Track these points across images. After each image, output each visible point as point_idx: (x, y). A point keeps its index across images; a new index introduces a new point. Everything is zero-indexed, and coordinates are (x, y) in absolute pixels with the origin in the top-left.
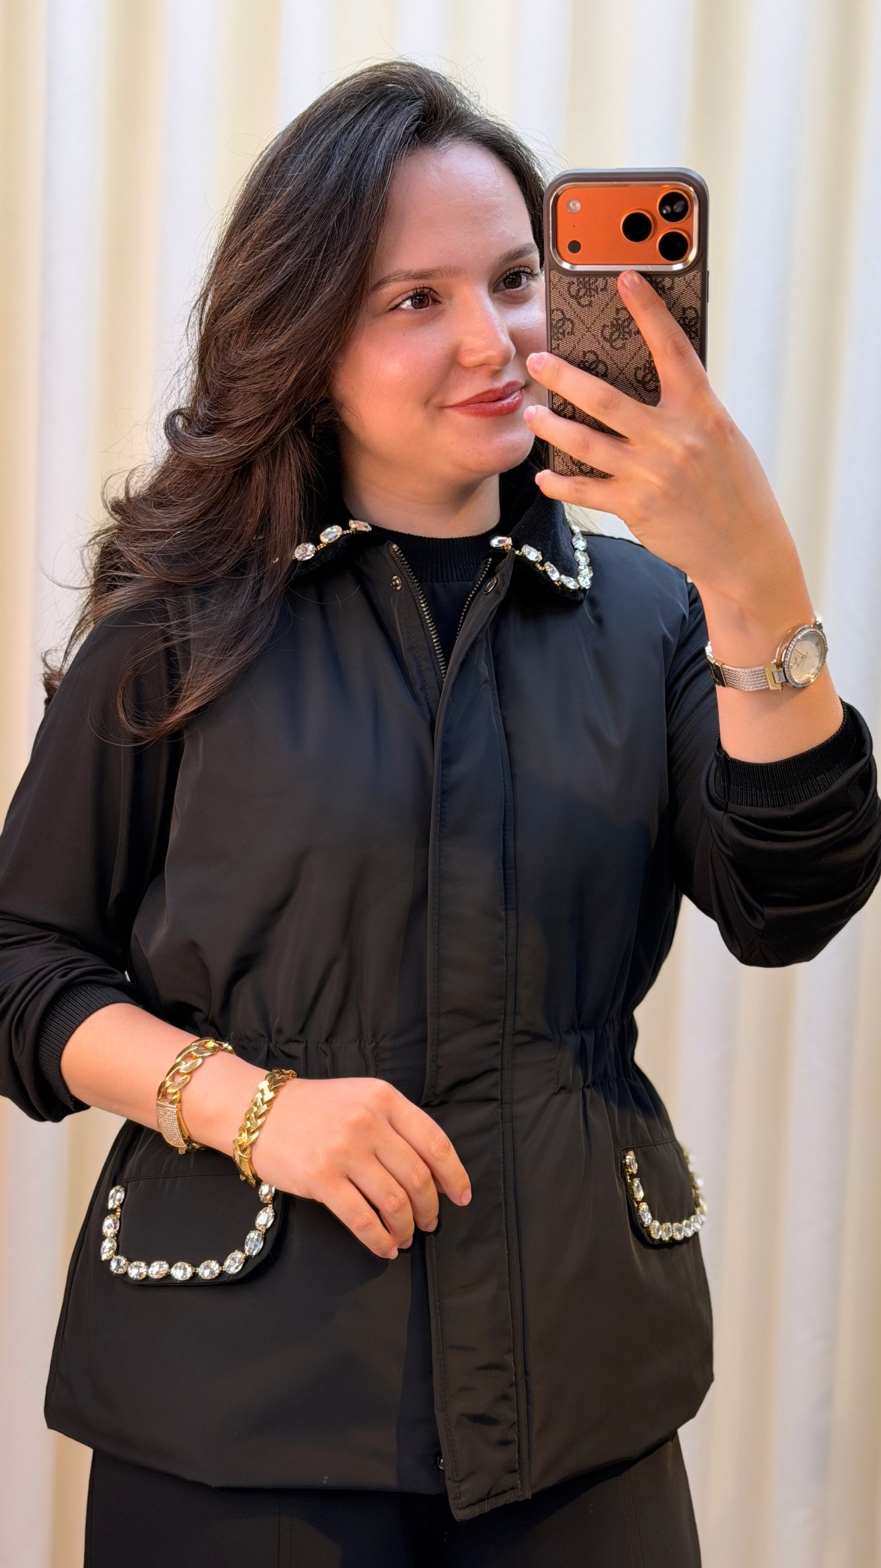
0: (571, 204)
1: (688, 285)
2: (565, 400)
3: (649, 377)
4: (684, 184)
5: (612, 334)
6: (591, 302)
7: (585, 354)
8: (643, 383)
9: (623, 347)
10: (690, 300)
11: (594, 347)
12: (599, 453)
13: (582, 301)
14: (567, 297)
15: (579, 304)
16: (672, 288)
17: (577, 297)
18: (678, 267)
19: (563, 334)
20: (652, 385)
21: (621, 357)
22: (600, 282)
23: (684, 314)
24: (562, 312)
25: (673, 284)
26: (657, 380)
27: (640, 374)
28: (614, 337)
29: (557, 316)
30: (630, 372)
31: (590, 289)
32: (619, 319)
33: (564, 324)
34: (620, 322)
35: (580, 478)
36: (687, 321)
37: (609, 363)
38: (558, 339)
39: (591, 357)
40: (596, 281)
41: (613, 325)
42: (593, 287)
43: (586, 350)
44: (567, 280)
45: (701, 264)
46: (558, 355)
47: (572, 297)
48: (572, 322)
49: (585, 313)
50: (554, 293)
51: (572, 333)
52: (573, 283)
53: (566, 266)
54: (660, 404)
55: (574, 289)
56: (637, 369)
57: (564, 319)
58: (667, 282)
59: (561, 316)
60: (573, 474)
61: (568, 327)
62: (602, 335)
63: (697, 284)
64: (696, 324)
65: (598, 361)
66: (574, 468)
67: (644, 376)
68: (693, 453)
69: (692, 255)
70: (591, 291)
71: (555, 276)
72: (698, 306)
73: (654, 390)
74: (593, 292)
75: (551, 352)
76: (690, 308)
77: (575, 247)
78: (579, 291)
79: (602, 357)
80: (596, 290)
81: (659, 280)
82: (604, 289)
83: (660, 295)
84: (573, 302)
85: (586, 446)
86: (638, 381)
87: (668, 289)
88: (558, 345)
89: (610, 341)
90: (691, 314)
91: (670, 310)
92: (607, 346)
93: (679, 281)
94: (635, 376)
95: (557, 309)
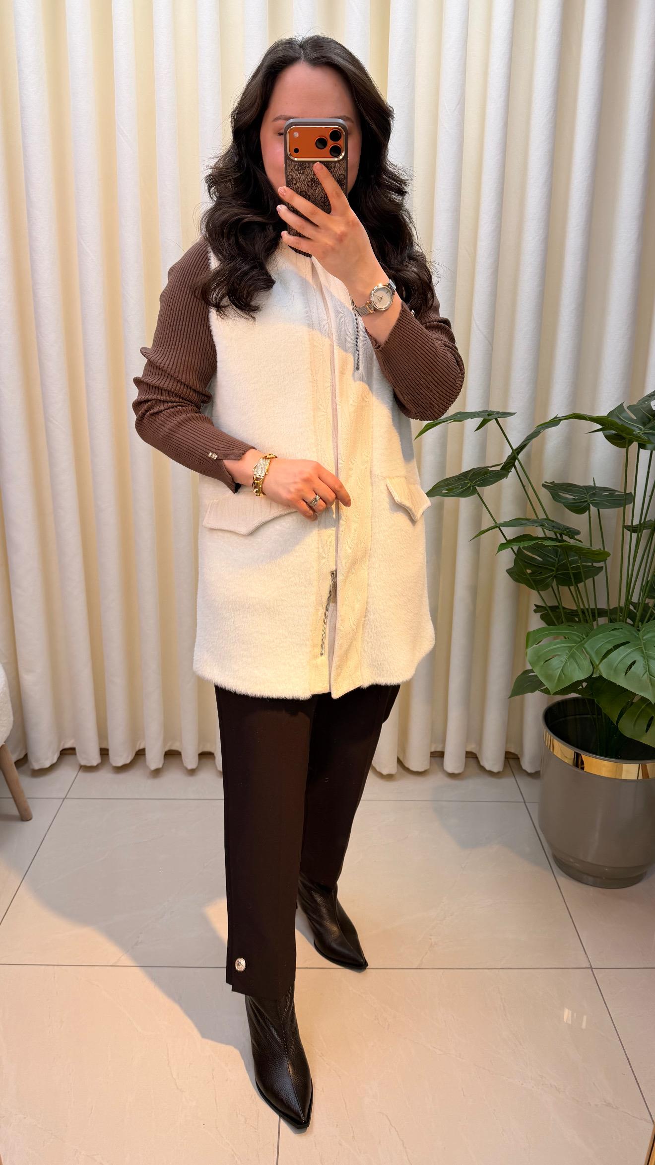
0: (295, 133)
1: (341, 166)
4: (340, 127)
5: (311, 184)
6: (303, 173)
9: (316, 189)
11: (305, 189)
13: (301, 172)
14: (294, 170)
15: (299, 173)
16: (334, 167)
17: (298, 170)
18: (336, 159)
19: (293, 184)
20: (327, 204)
21: (316, 193)
22: (307, 165)
23: (339, 175)
24: (292, 176)
25: (335, 165)
26: (329, 202)
27: (323, 199)
29: (290, 177)
30: (319, 199)
40: (305, 164)
44: (293, 164)
47: (296, 170)
48: (296, 180)
49: (300, 176)
50: (288, 168)
51: (296, 184)
52: (296, 165)
53: (295, 159)
54: (331, 213)
55: (296, 167)
57: (293, 179)
58: (333, 165)
61: (294, 182)
62: (308, 184)
63: (345, 164)
69: (343, 154)
70: (303, 168)
71: (289, 161)
72: (345, 174)
77: (296, 151)
78: (298, 168)
79: (308, 193)
80: (305, 167)
83: (329, 170)
84: (296, 172)
89: (311, 187)
90: (342, 177)
91: (333, 176)
92: (310, 189)
93: (337, 164)
94: (321, 200)
95: (290, 175)
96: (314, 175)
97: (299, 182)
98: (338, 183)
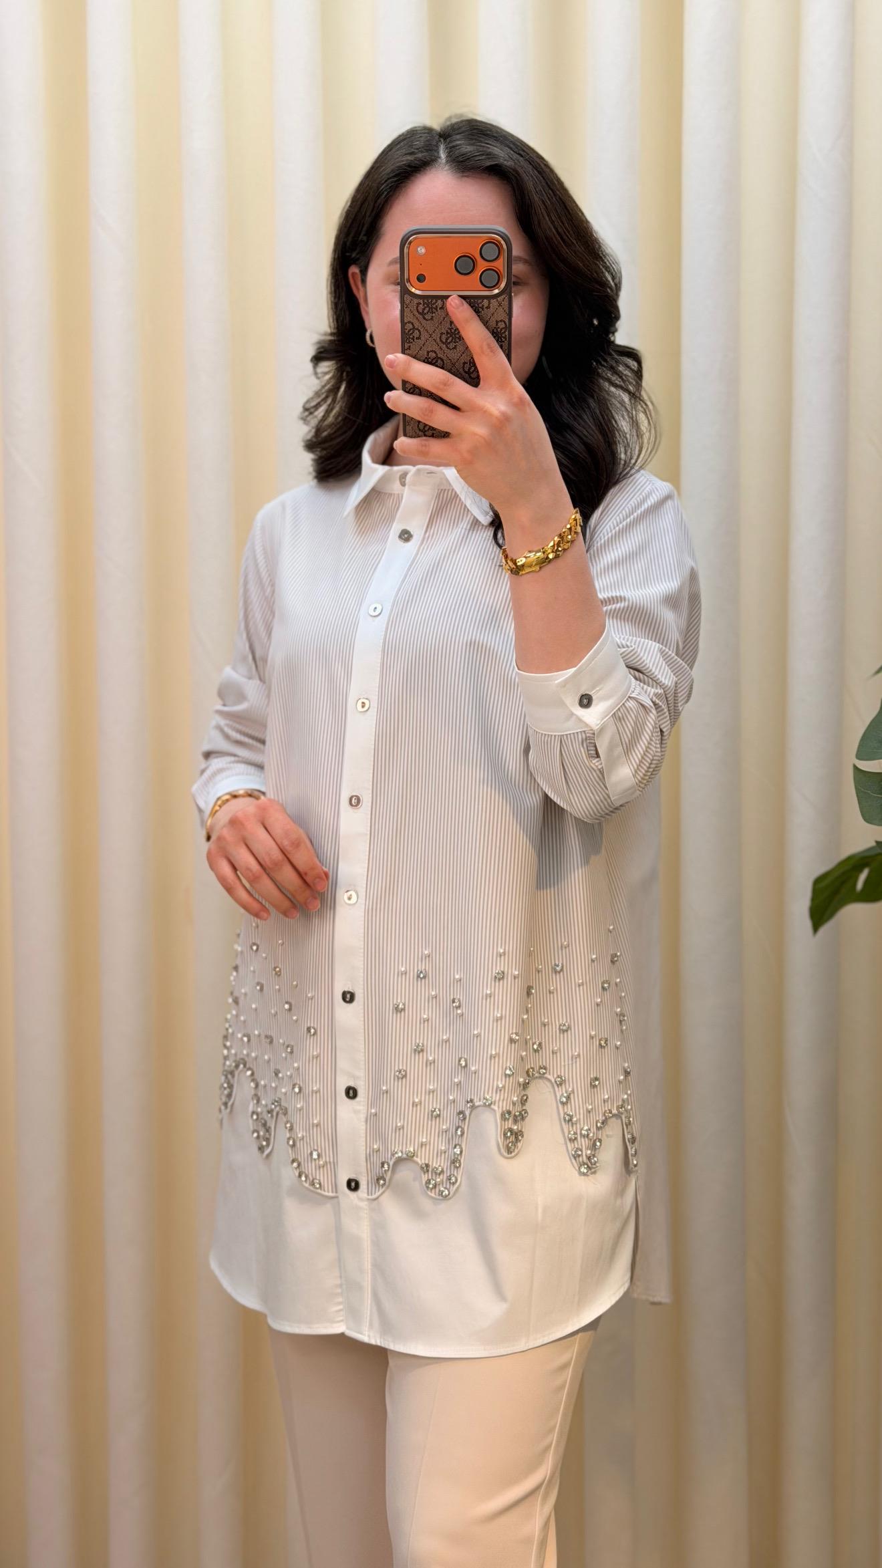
0: (419, 249)
1: (500, 305)
2: (414, 385)
3: (473, 368)
4: (499, 237)
5: (447, 339)
6: (432, 319)
7: (428, 352)
8: (468, 373)
9: (455, 348)
10: (501, 315)
11: (436, 348)
12: (441, 418)
13: (428, 317)
14: (416, 313)
15: (424, 318)
16: (488, 307)
17: (422, 314)
18: (492, 293)
19: (413, 339)
21: (454, 355)
22: (439, 302)
23: (497, 325)
24: (412, 324)
25: (489, 303)
27: (467, 367)
28: (448, 341)
29: (409, 326)
30: (459, 365)
31: (432, 308)
32: (452, 328)
33: (413, 332)
34: (453, 331)
35: (424, 438)
36: (499, 330)
37: (445, 358)
38: (409, 342)
39: (434, 355)
40: (436, 302)
41: (448, 333)
42: (434, 306)
43: (430, 349)
44: (416, 301)
45: (508, 290)
46: (408, 355)
47: (418, 311)
48: (419, 331)
49: (428, 325)
51: (419, 338)
52: (421, 303)
53: (418, 292)
54: (480, 386)
55: (421, 306)
56: (465, 363)
57: (414, 327)
58: (486, 302)
59: (411, 327)
60: (419, 436)
61: (416, 334)
62: (441, 341)
63: (506, 303)
64: (505, 332)
65: (437, 358)
66: (420, 433)
67: (469, 369)
68: (505, 419)
69: (503, 285)
70: (432, 310)
71: (407, 298)
72: (507, 321)
73: (474, 379)
74: (434, 310)
75: (403, 352)
76: (501, 321)
77: (421, 278)
78: (424, 309)
79: (441, 355)
80: (436, 309)
81: (480, 301)
82: (442, 308)
84: (420, 316)
85: (432, 411)
86: (466, 372)
87: (487, 308)
88: (410, 346)
89: (446, 343)
90: (502, 325)
91: (485, 325)
92: (444, 348)
93: (492, 301)
94: (463, 368)
95: (409, 322)
96: (451, 323)
97: (424, 336)
98: (494, 337)
